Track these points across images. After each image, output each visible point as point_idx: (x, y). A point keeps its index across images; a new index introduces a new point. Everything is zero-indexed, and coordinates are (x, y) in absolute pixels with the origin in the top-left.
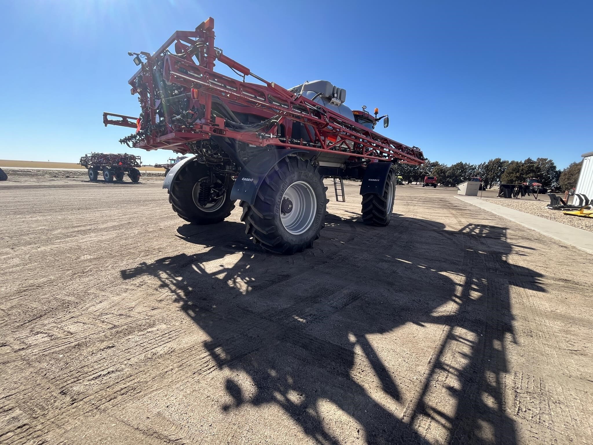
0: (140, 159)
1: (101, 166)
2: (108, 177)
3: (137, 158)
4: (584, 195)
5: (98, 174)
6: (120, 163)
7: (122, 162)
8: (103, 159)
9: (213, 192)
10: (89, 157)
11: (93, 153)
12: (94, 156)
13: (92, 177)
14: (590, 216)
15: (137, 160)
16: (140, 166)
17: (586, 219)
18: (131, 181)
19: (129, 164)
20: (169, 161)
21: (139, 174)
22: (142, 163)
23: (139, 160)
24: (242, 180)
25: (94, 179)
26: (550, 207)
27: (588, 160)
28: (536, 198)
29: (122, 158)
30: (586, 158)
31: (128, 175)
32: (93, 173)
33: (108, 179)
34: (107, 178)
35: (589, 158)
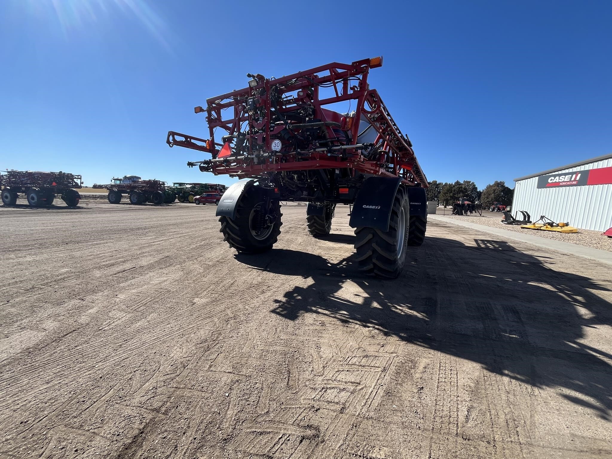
0: (80, 178)
1: (23, 187)
2: (36, 200)
3: (77, 177)
4: (526, 212)
5: (17, 196)
6: (54, 184)
7: (56, 183)
8: (26, 179)
9: (267, 218)
10: (6, 175)
11: (9, 170)
12: (13, 174)
13: (7, 200)
14: (541, 228)
15: (75, 180)
16: (80, 187)
17: (539, 231)
18: (66, 205)
19: (66, 185)
20: (113, 181)
21: (80, 197)
22: (83, 183)
23: (79, 180)
24: (363, 207)
25: (12, 204)
26: (505, 223)
27: (519, 184)
28: (481, 215)
29: (56, 177)
30: (517, 182)
31: (62, 198)
32: (10, 195)
33: (34, 203)
34: (33, 201)
35: (519, 182)
